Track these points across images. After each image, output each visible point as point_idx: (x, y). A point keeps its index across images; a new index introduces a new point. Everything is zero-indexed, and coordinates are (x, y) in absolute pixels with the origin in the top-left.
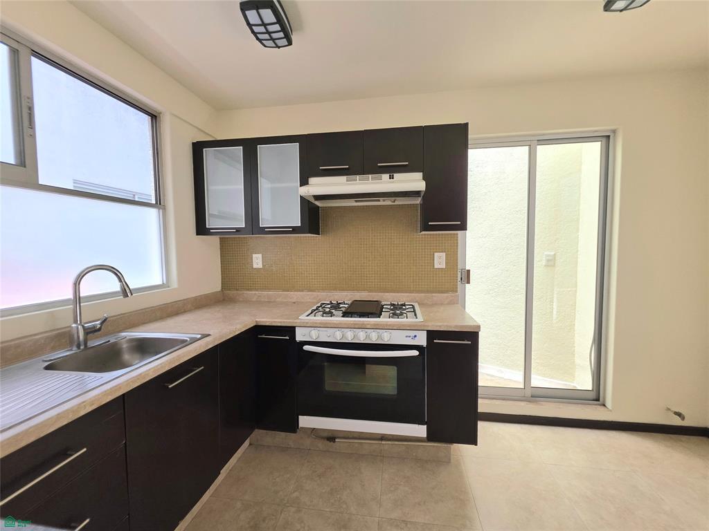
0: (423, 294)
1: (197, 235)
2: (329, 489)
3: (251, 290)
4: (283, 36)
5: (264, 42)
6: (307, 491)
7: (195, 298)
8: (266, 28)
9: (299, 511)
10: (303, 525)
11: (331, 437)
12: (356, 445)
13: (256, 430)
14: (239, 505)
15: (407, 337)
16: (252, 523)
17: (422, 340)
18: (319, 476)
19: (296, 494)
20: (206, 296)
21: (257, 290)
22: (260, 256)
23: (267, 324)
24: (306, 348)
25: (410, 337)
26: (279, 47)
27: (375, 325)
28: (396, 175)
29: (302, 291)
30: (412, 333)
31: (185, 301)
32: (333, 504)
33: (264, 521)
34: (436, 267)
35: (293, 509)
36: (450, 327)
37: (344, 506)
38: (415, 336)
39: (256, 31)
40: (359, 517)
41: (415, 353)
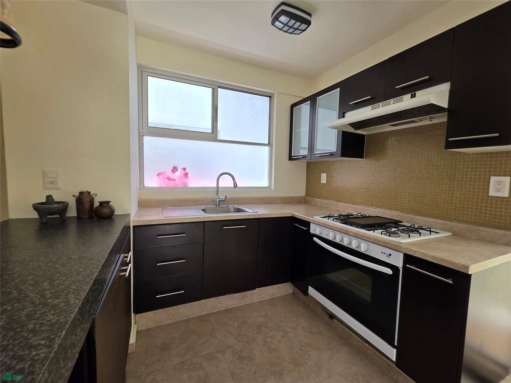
0: (465, 225)
1: (289, 160)
2: (308, 342)
3: (319, 198)
4: (300, 24)
5: (294, 33)
6: (296, 332)
7: (283, 198)
8: (288, 26)
9: (283, 337)
10: (278, 344)
11: (332, 316)
12: (348, 334)
13: (290, 283)
14: (264, 313)
15: (382, 252)
16: (260, 324)
17: (398, 261)
18: (310, 332)
19: (290, 330)
20: (291, 198)
21: (322, 198)
22: (325, 174)
23: (297, 217)
24: (315, 239)
25: (385, 254)
26: (305, 30)
27: (355, 233)
28: (418, 93)
29: (348, 203)
30: (388, 251)
31: (276, 198)
32: (301, 350)
33: (266, 327)
34: (491, 194)
35: (282, 335)
36: (428, 256)
37: (307, 357)
38: (390, 255)
39: (285, 30)
40: (309, 369)
41: (389, 271)
